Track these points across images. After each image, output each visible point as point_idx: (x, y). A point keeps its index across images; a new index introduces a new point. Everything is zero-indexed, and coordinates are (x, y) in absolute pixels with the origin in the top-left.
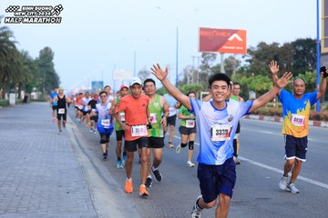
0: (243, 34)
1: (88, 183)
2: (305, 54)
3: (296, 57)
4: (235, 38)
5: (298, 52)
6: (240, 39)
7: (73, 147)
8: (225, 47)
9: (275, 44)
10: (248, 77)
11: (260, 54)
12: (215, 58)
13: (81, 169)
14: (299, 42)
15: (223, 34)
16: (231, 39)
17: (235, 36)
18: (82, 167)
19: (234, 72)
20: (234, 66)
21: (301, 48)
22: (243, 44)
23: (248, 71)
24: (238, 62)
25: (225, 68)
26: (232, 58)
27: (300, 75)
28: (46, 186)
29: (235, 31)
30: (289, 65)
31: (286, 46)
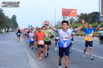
0: (76, 10)
1: (27, 57)
2: (95, 17)
3: (92, 18)
4: (73, 12)
5: (93, 16)
6: (75, 12)
7: (22, 46)
8: (70, 15)
9: (86, 14)
10: (77, 24)
11: (81, 17)
12: (67, 18)
13: (25, 53)
14: (93, 13)
15: (70, 11)
16: (72, 12)
17: (73, 11)
18: (25, 52)
19: (73, 22)
20: (73, 21)
21: (94, 15)
22: (76, 14)
23: (77, 22)
24: (74, 19)
25: (70, 21)
26: (72, 18)
27: (94, 23)
28: (14, 58)
29: (73, 10)
30: (90, 20)
31: (89, 14)
